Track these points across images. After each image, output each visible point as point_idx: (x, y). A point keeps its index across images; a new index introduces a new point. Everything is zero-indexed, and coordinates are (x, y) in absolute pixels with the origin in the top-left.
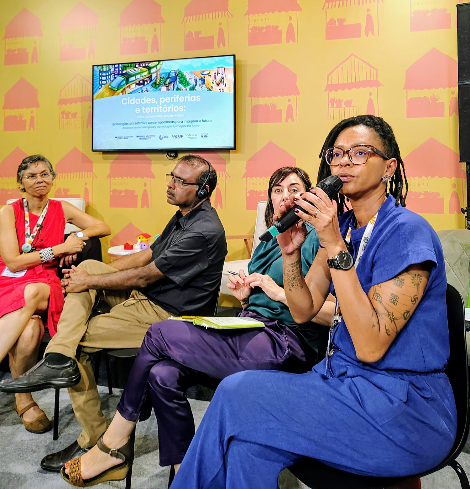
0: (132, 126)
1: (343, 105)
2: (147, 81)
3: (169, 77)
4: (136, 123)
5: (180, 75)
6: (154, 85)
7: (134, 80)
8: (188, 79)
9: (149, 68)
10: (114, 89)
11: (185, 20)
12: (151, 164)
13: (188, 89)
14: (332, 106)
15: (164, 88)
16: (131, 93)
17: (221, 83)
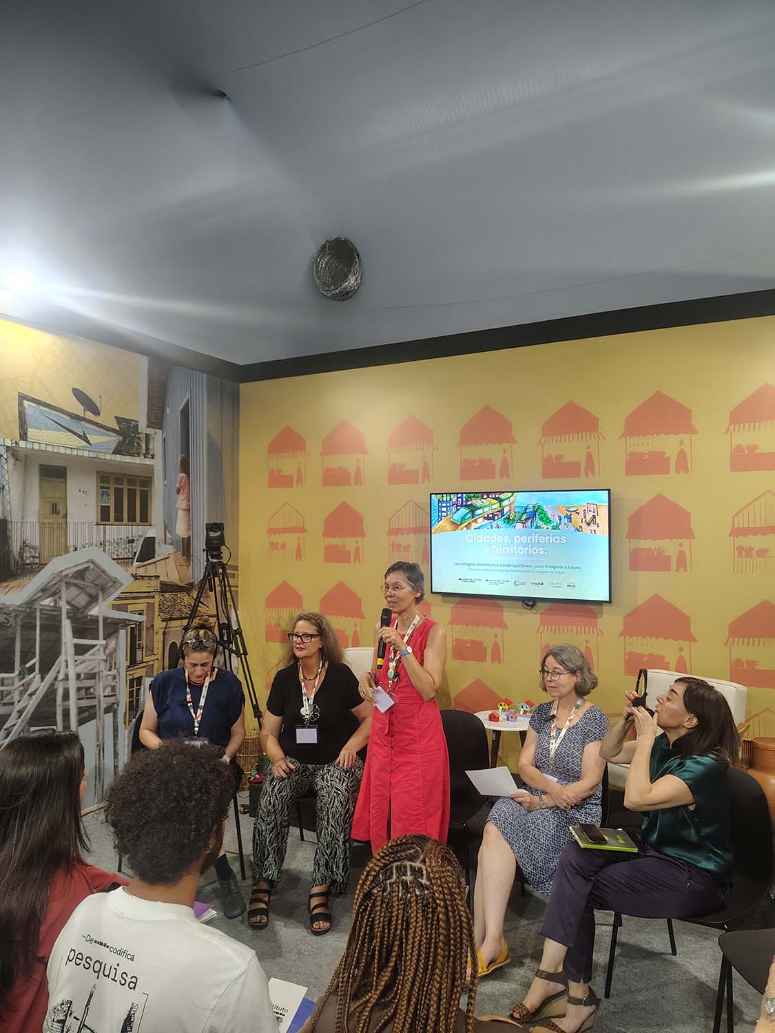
0: (480, 567)
1: (754, 555)
3: (525, 512)
4: (484, 565)
5: (539, 510)
6: (506, 521)
7: (482, 513)
8: (550, 516)
9: (500, 501)
10: (456, 522)
11: (543, 440)
12: (502, 611)
13: (550, 528)
14: (740, 555)
15: (519, 525)
16: (478, 528)
17: (592, 524)
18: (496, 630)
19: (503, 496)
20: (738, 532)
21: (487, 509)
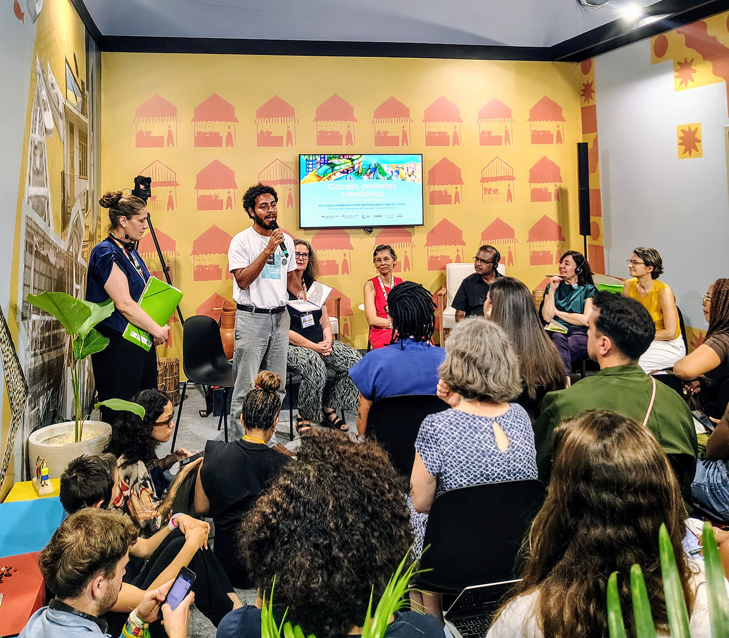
0: (338, 207)
3: (369, 168)
4: (341, 205)
6: (357, 174)
8: (385, 171)
9: (352, 160)
10: (320, 176)
11: (375, 121)
12: (350, 237)
13: (386, 179)
14: (485, 193)
15: (365, 177)
16: (337, 180)
17: (412, 175)
18: (345, 251)
19: (354, 157)
20: (484, 180)
21: (342, 166)
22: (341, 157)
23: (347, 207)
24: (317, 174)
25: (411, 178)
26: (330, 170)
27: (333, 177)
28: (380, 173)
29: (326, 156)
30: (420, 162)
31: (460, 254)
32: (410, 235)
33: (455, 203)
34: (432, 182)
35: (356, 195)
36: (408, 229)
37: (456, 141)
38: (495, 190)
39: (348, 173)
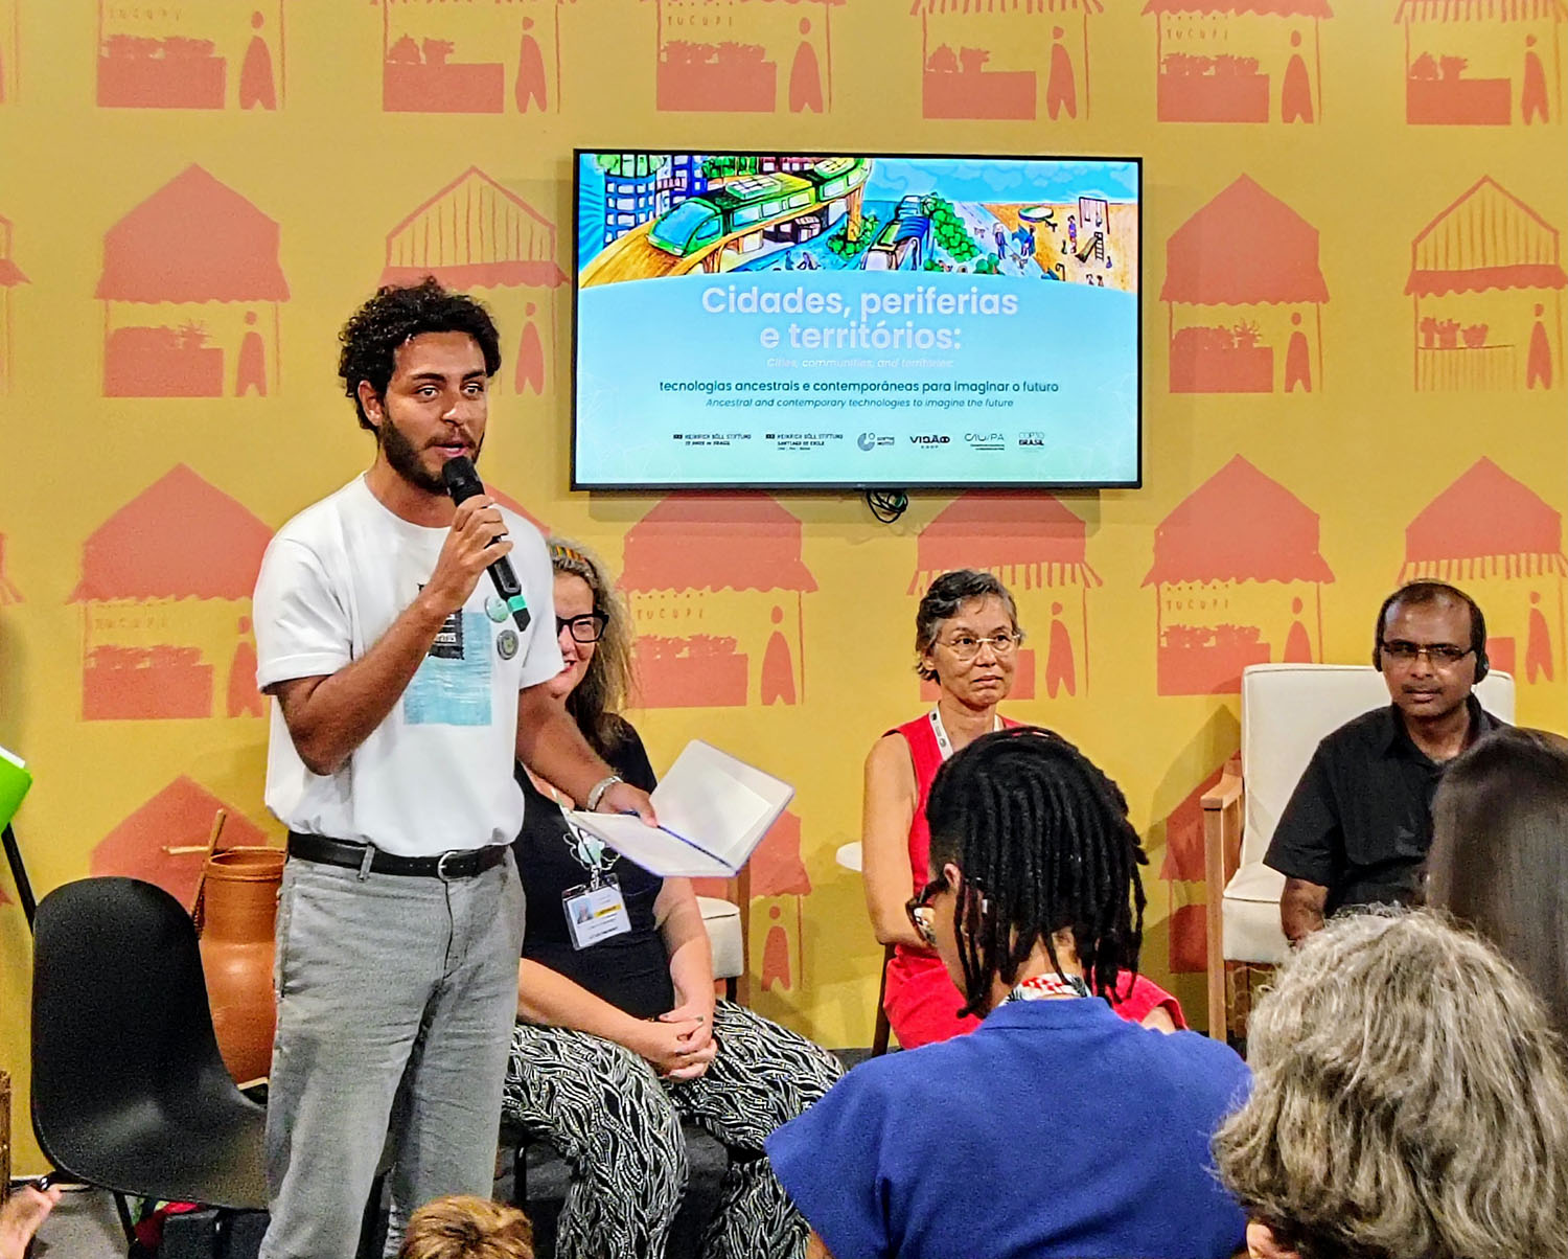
0: (746, 394)
1: (1460, 341)
2: (807, 226)
3: (896, 219)
4: (762, 386)
5: (939, 215)
7: (756, 221)
8: (970, 232)
9: (819, 182)
10: (669, 249)
11: (925, 3)
12: (798, 535)
13: (971, 268)
14: (1430, 343)
15: (877, 260)
16: (744, 268)
17: (1092, 257)
18: (779, 596)
19: (823, 168)
20: (1423, 283)
21: (772, 207)
22: (768, 167)
23: (791, 395)
24: (653, 240)
25: (1086, 269)
26: (715, 225)
27: (730, 259)
28: (946, 242)
29: (697, 158)
30: (1130, 195)
31: (1308, 618)
32: (1077, 528)
33: (1289, 389)
34: (1181, 288)
35: (833, 338)
36: (1069, 504)
37: (1298, 103)
38: (1473, 328)
39: (797, 242)
